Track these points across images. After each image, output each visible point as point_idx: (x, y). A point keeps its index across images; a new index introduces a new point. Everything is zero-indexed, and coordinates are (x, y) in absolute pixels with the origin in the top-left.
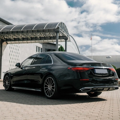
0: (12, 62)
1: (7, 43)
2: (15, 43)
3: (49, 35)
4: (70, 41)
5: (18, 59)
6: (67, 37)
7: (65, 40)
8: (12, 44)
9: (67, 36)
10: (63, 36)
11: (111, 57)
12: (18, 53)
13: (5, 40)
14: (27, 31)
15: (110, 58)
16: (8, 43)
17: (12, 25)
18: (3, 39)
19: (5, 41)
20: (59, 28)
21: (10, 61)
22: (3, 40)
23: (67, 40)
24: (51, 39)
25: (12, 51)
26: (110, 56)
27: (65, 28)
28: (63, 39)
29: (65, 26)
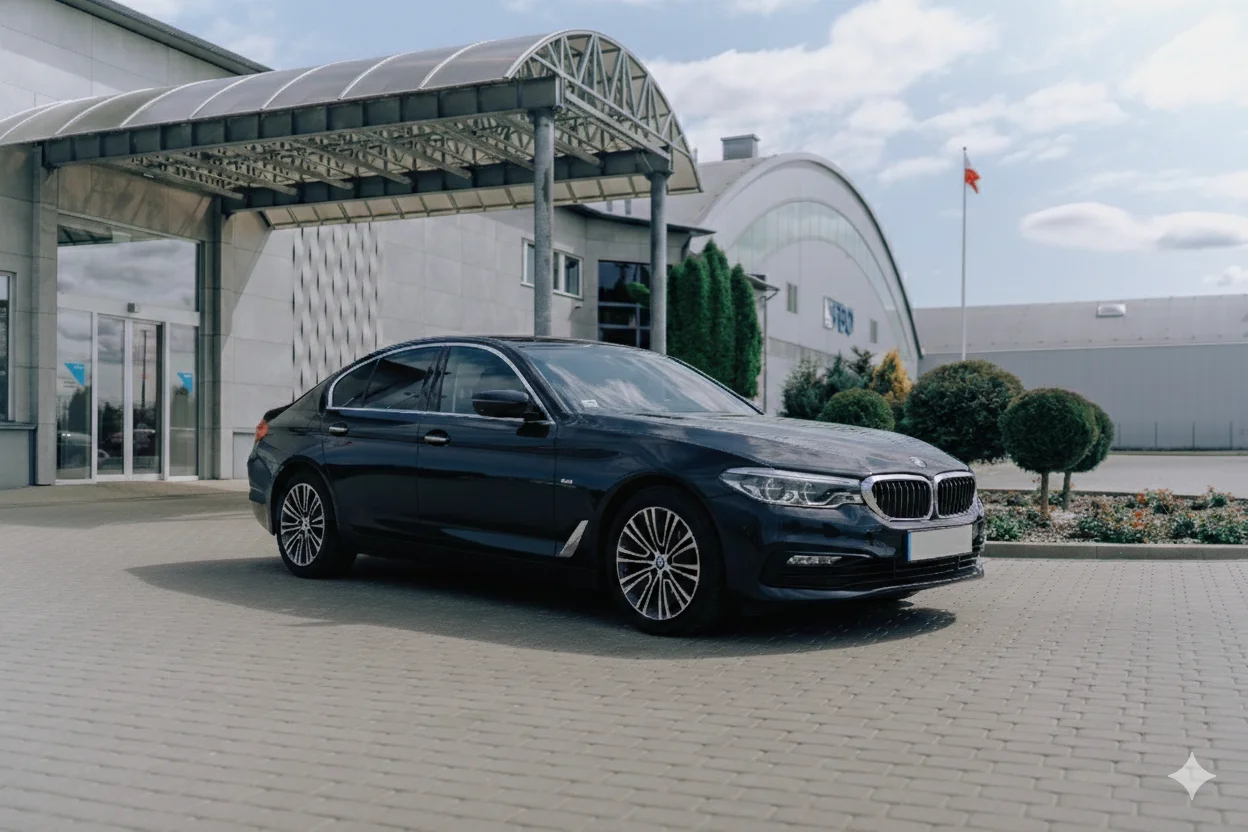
1: (267, 225)
4: (699, 189)
5: (369, 338)
6: (668, 156)
7: (648, 186)
8: (310, 231)
9: (666, 148)
11: (1122, 308)
12: (370, 292)
13: (239, 196)
15: (1122, 316)
16: (273, 221)
18: (229, 192)
20: (553, 76)
22: (224, 198)
23: (671, 182)
25: (310, 280)
26: (1121, 302)
27: (636, 85)
28: (638, 170)
29: (634, 72)
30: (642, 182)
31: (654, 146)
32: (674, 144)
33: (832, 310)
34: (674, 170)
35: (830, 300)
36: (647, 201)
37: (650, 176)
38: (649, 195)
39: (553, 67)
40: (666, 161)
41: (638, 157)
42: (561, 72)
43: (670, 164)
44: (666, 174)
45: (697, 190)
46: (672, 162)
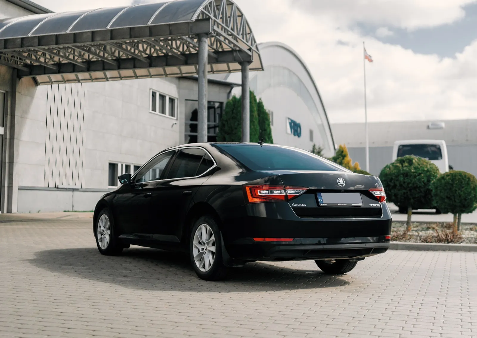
0: (56, 148)
1: (36, 83)
2: (64, 81)
3: (181, 49)
4: (262, 69)
5: (80, 140)
6: (250, 53)
7: (240, 67)
8: (55, 86)
9: (250, 49)
10: (232, 51)
11: (443, 125)
12: (81, 116)
13: (25, 69)
14: (93, 33)
15: (441, 128)
16: (39, 81)
17: (47, 13)
18: (20, 67)
19: (27, 75)
20: (210, 17)
21: (49, 147)
22: (18, 70)
23: (251, 66)
24: (189, 62)
25: (54, 110)
26: (442, 121)
27: (239, 19)
28: (235, 60)
29: (238, 13)
30: (237, 66)
31: (245, 48)
32: (254, 48)
33: (290, 124)
34: (253, 61)
35: (289, 119)
36: (239, 75)
37: (240, 63)
38: (241, 71)
39: (209, 14)
40: (250, 56)
41: (235, 54)
42: (212, 16)
43: (251, 57)
44: (250, 62)
45: (261, 69)
46: (252, 57)
